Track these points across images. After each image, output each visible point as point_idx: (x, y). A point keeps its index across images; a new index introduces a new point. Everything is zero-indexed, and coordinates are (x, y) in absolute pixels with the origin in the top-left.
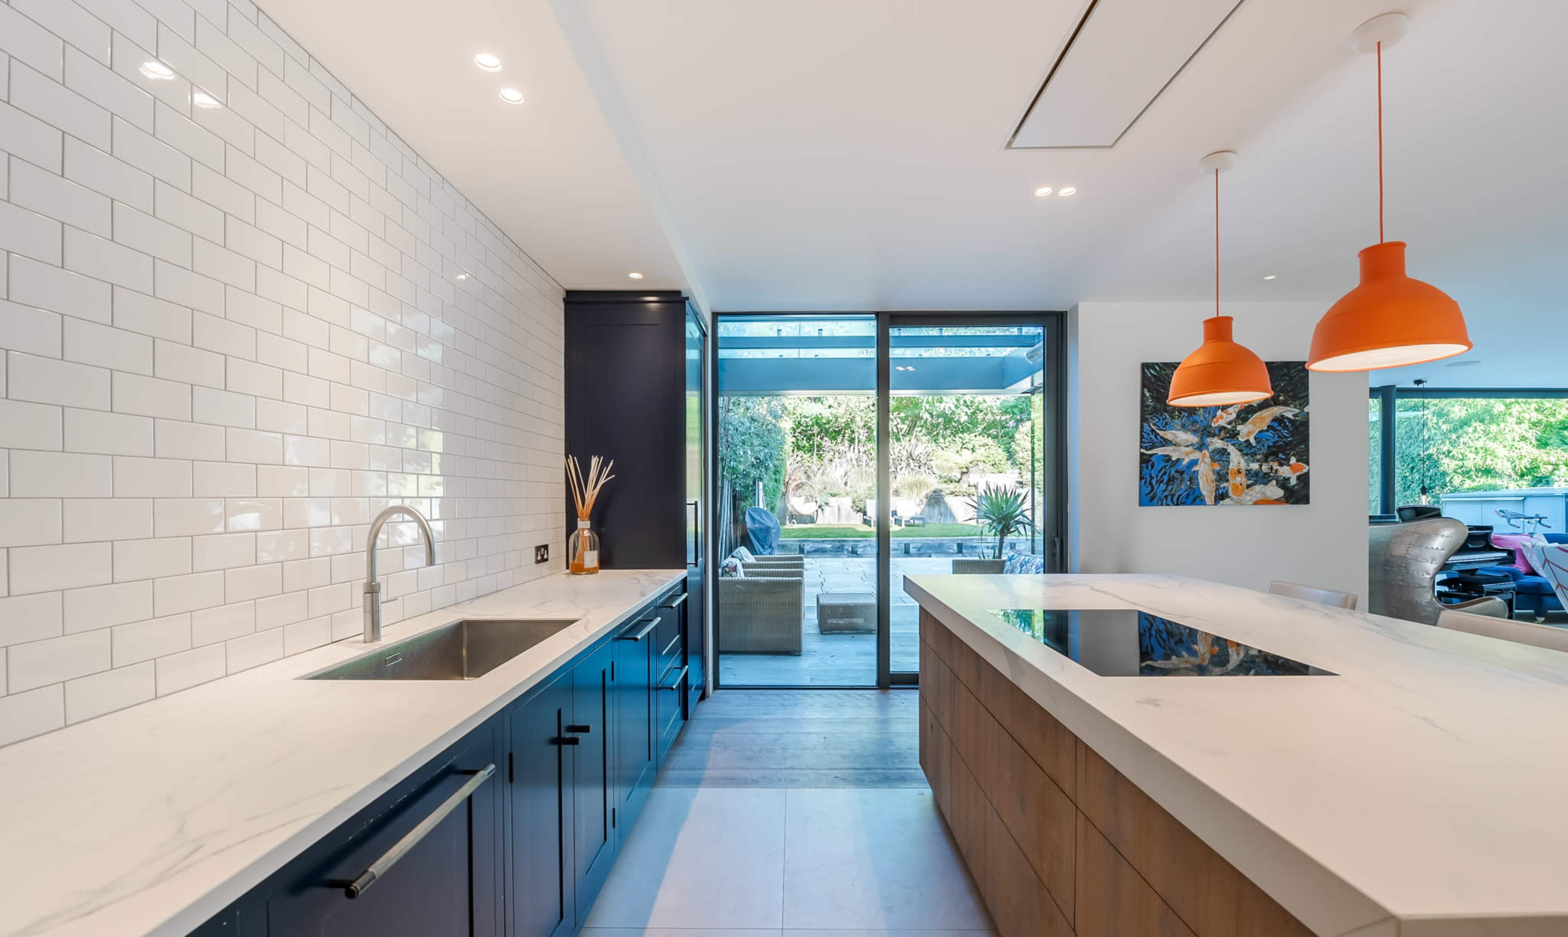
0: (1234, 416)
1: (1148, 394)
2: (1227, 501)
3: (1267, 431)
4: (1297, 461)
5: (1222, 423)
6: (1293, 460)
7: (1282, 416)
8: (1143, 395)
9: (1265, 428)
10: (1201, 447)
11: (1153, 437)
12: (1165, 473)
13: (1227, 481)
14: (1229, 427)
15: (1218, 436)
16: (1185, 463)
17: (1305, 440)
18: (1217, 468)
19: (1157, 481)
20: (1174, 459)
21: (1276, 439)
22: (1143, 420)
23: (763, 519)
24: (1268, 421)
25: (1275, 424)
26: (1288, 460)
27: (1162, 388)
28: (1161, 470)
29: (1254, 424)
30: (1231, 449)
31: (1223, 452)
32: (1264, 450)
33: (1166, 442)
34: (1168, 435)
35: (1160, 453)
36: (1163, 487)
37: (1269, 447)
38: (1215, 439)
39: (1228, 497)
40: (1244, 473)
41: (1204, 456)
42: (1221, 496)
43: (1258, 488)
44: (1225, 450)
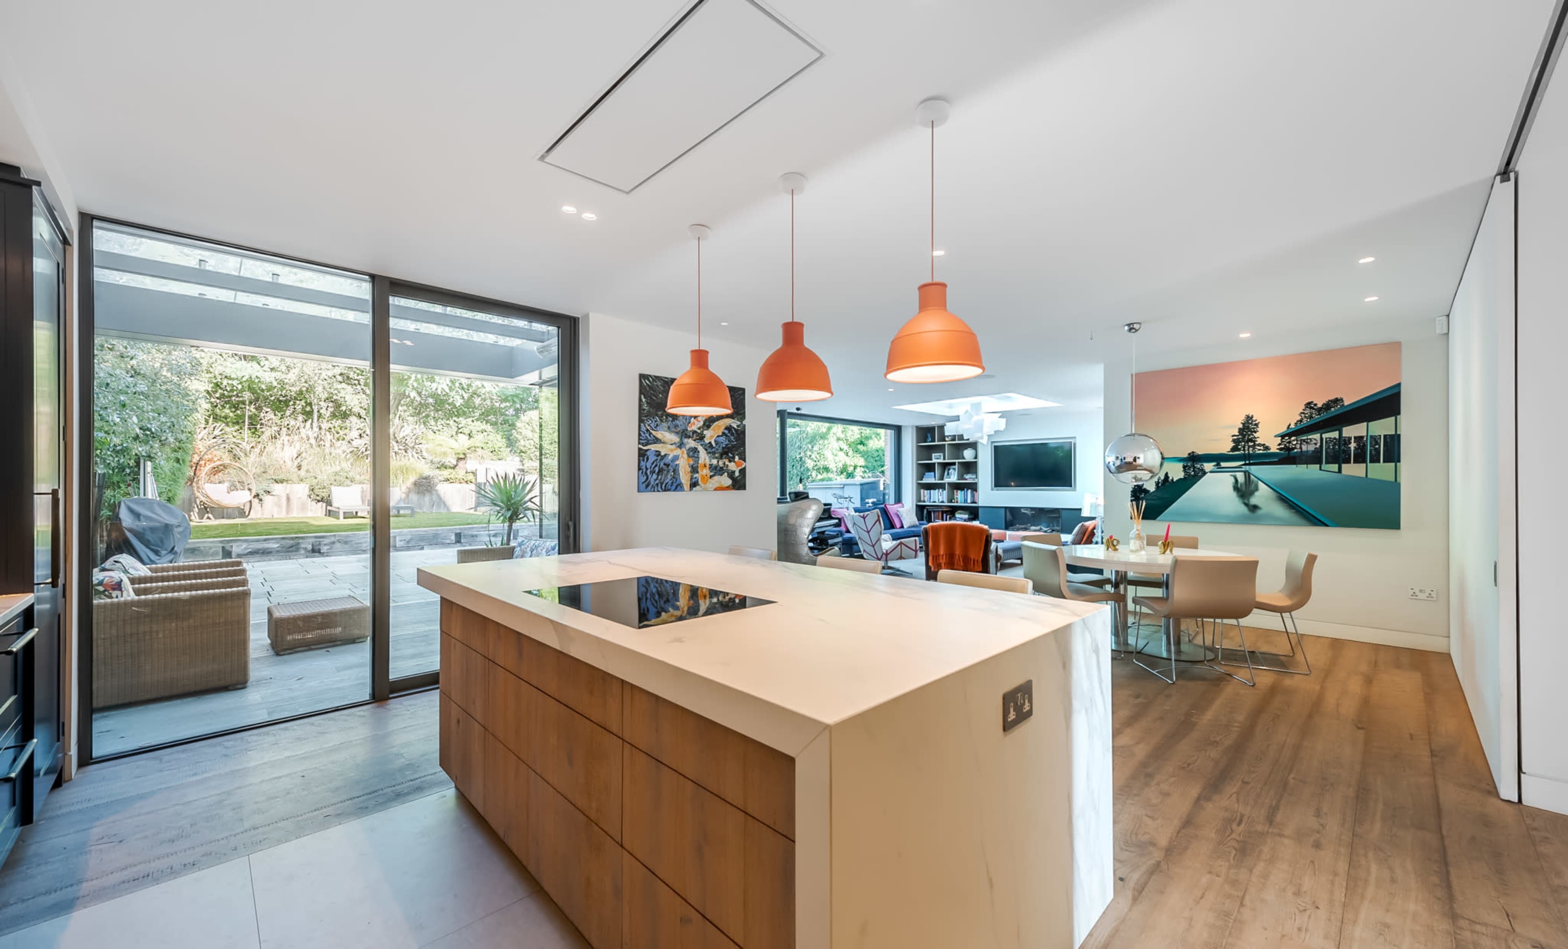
0: (702, 423)
1: (644, 400)
2: (698, 487)
3: (722, 436)
4: (740, 459)
5: (694, 428)
6: (737, 458)
7: (731, 426)
8: (640, 400)
9: (721, 434)
10: (681, 445)
11: (648, 435)
12: (656, 466)
13: (698, 472)
14: (699, 431)
15: (692, 438)
16: (670, 457)
17: (743, 444)
18: (692, 462)
19: (650, 472)
20: (663, 454)
21: (727, 442)
22: (641, 421)
23: (160, 516)
24: (722, 429)
25: (726, 432)
26: (734, 458)
27: (654, 395)
28: (653, 462)
29: (714, 430)
30: (700, 448)
31: (695, 450)
32: (720, 450)
33: (657, 441)
34: (659, 434)
35: (653, 449)
36: (655, 476)
37: (723, 448)
38: (690, 440)
39: (699, 485)
40: (708, 466)
41: (683, 453)
42: (694, 484)
43: (716, 478)
44: (696, 449)
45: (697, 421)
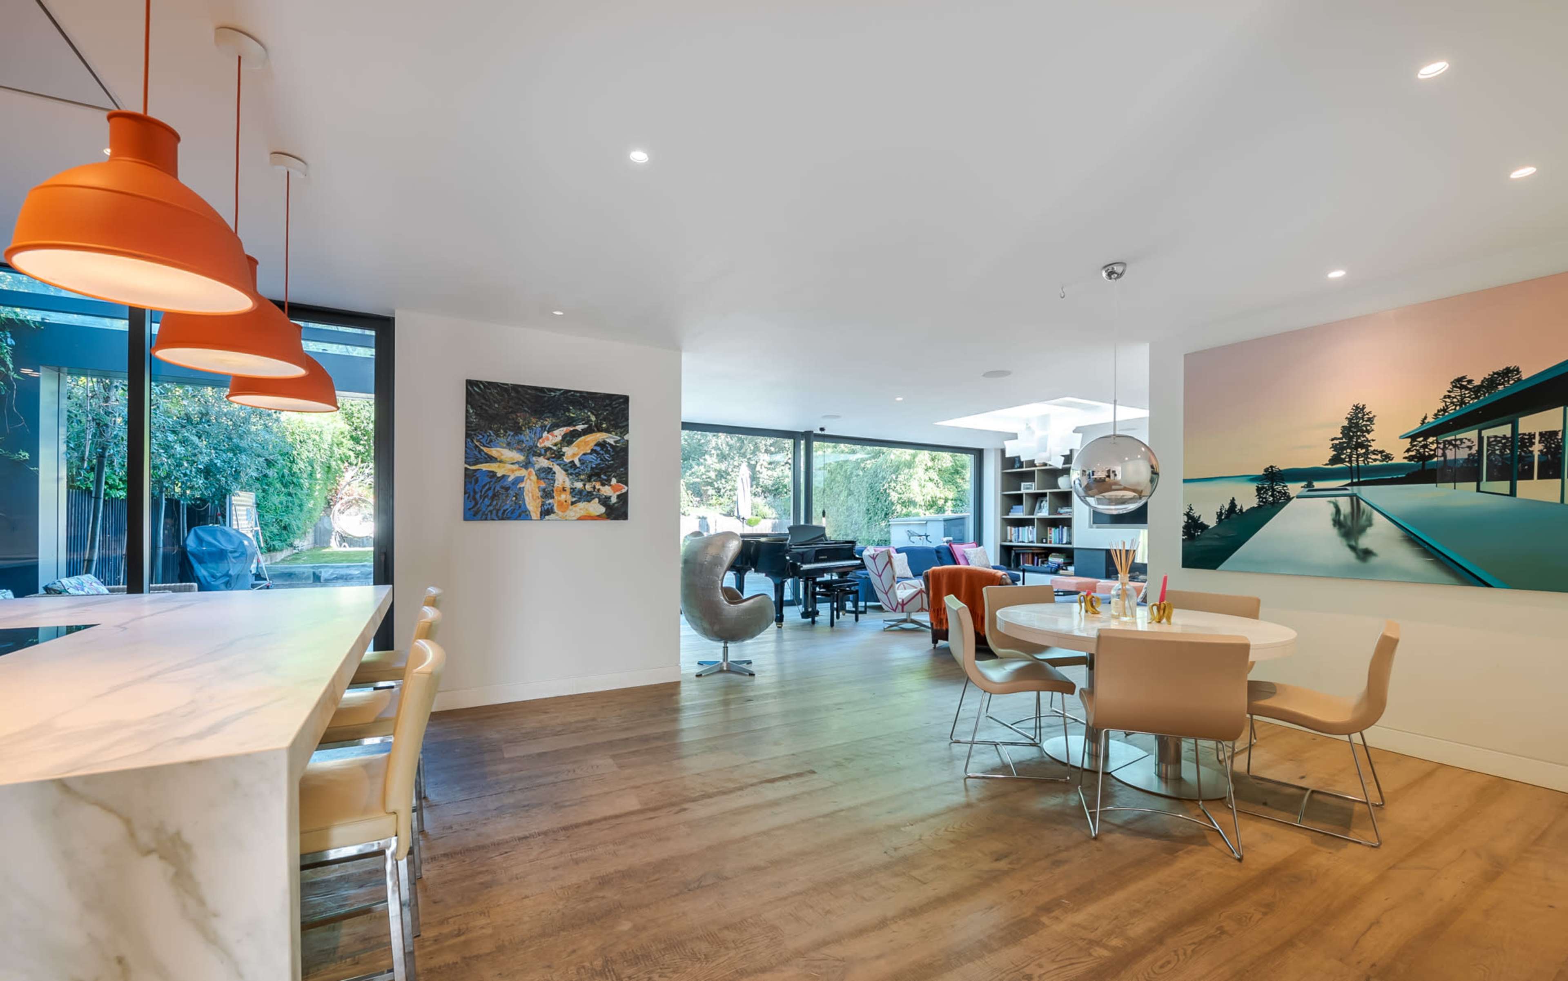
0: (560, 438)
1: (471, 411)
2: (552, 516)
3: (591, 454)
4: (618, 482)
5: (548, 444)
6: (614, 481)
7: (604, 441)
8: (468, 413)
9: (589, 451)
10: (527, 465)
11: (477, 453)
12: (489, 489)
13: (553, 497)
14: (555, 448)
15: (544, 456)
16: (510, 479)
17: (625, 463)
18: (543, 485)
19: (481, 496)
20: (499, 475)
21: (599, 461)
22: (469, 437)
24: (592, 444)
25: (598, 449)
26: (609, 480)
27: (486, 405)
28: (485, 485)
29: (578, 446)
30: (556, 468)
31: (549, 471)
32: (588, 471)
33: (491, 459)
34: (494, 452)
35: (484, 469)
36: (487, 501)
37: (592, 468)
38: (541, 459)
39: (554, 513)
40: (568, 491)
41: (529, 474)
42: (546, 512)
43: (581, 505)
44: (551, 469)
45: (553, 435)
